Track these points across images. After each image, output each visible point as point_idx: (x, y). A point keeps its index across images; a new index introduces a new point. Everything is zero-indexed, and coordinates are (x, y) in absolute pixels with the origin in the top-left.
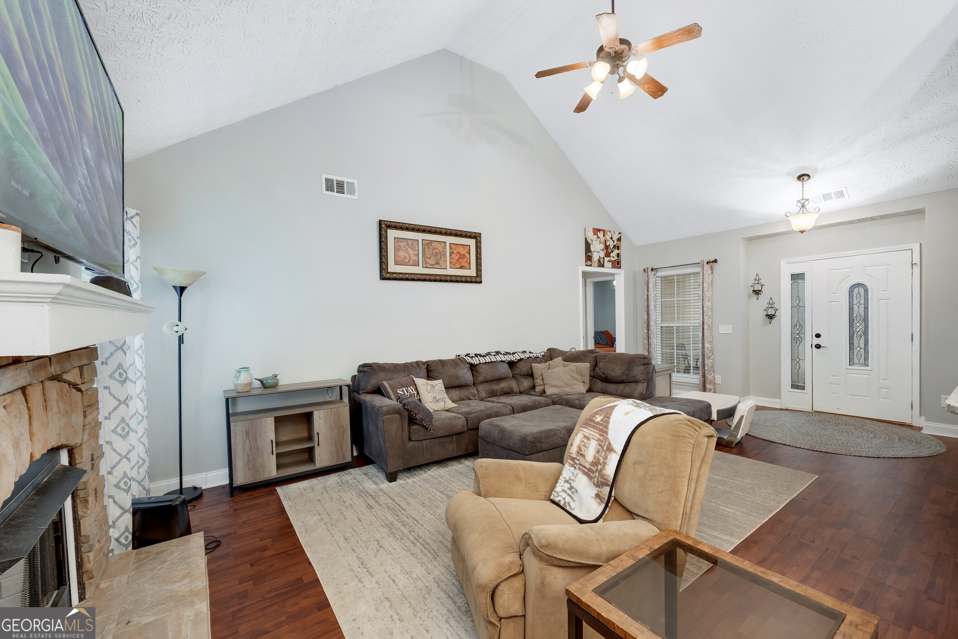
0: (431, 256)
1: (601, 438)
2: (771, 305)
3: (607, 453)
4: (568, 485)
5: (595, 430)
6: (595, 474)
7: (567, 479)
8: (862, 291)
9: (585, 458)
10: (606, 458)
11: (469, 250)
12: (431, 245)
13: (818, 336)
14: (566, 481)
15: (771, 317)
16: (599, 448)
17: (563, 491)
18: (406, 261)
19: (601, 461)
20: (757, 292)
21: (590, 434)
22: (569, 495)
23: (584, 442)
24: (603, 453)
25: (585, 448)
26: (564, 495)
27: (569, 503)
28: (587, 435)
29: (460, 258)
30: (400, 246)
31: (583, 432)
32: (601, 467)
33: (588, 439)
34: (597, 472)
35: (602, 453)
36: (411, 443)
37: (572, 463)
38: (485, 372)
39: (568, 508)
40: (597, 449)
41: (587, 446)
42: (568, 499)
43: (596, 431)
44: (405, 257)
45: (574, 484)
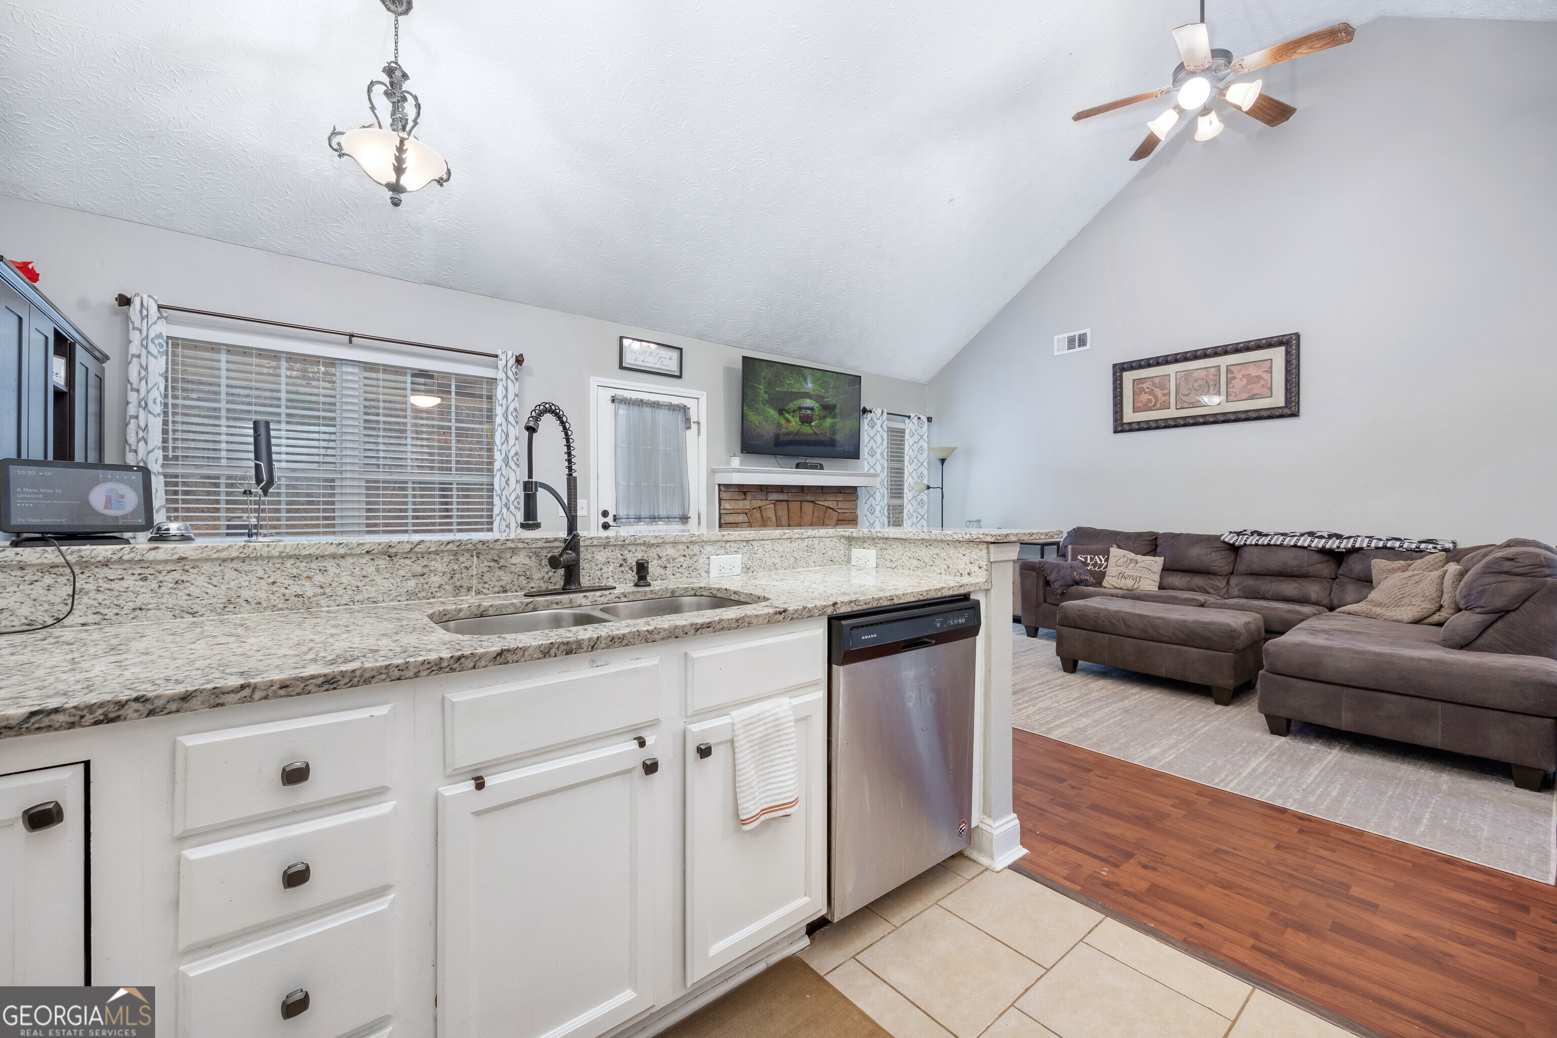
0: (1191, 391)
11: (1271, 367)
12: (1191, 376)
18: (1150, 405)
29: (1249, 383)
30: (1143, 388)
36: (1046, 605)
38: (1250, 559)
44: (1150, 401)
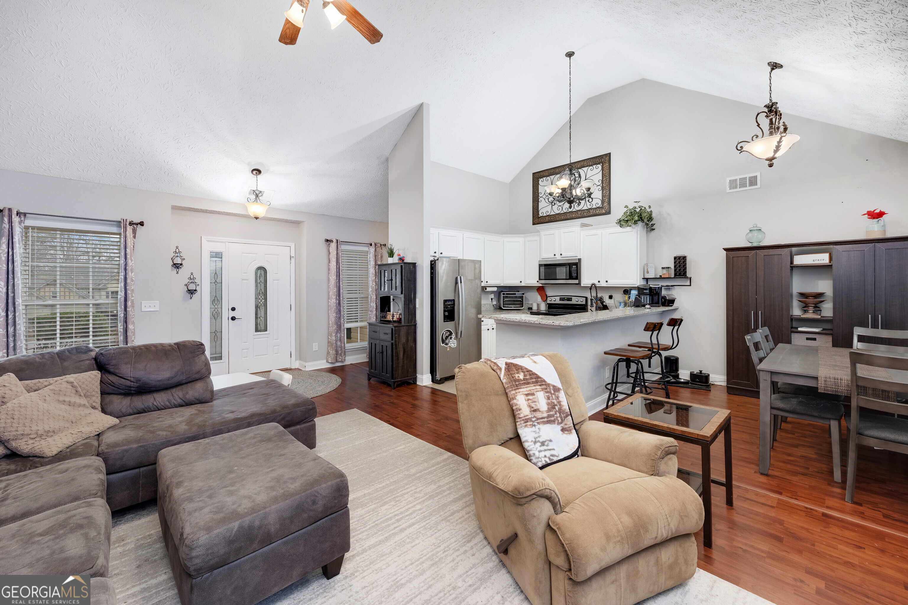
1: (543, 387)
2: (192, 280)
3: (557, 394)
4: (538, 444)
5: (530, 385)
6: (555, 416)
7: (534, 440)
8: (263, 273)
9: (540, 411)
10: (558, 398)
13: (233, 309)
14: (535, 442)
15: (191, 292)
16: (547, 394)
17: (540, 451)
19: (555, 402)
20: (177, 266)
21: (530, 390)
22: (545, 450)
23: (530, 400)
24: (554, 396)
25: (535, 403)
26: (542, 454)
27: (552, 455)
28: (526, 393)
31: (521, 393)
32: (559, 406)
33: (533, 394)
34: (557, 413)
35: (552, 397)
37: (531, 423)
39: (555, 459)
40: (546, 397)
41: (536, 400)
42: (548, 454)
43: (532, 385)
45: (541, 440)
